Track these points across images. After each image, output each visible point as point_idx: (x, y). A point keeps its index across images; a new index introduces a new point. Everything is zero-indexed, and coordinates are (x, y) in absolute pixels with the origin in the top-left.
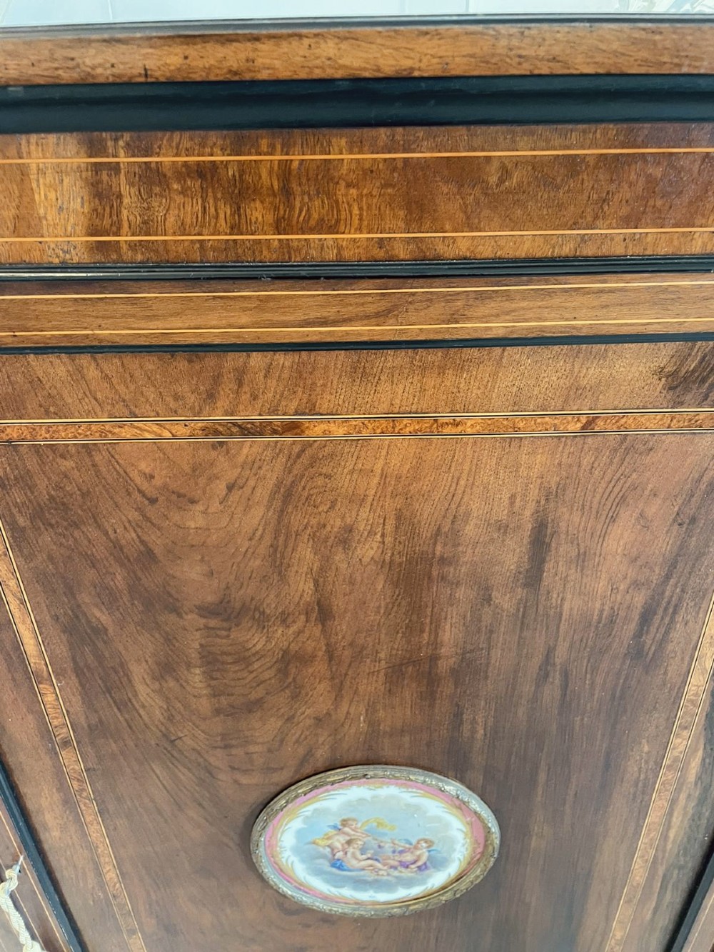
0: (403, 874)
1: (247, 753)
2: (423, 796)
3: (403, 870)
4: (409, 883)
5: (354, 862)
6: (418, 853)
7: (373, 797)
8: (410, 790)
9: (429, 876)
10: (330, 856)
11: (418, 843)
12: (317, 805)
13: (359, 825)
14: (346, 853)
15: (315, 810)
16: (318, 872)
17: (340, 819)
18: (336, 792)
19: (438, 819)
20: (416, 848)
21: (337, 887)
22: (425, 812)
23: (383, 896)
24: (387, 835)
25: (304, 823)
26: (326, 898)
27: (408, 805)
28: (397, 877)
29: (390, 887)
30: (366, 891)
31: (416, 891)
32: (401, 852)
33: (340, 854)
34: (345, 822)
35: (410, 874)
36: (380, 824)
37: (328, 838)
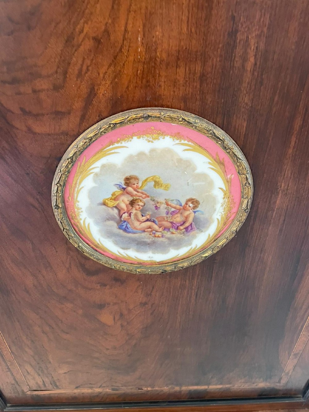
0: (174, 235)
1: (34, 91)
2: (194, 150)
3: (174, 230)
4: (178, 244)
5: (137, 224)
6: (187, 213)
7: (153, 151)
8: (183, 142)
9: (194, 237)
10: (118, 218)
11: (186, 204)
12: (104, 161)
13: (140, 184)
14: (130, 215)
15: (103, 166)
16: (110, 234)
17: (124, 177)
18: (119, 145)
19: (204, 176)
20: (185, 209)
21: (123, 249)
22: (194, 169)
23: (158, 257)
24: (162, 195)
25: (95, 181)
26: (117, 259)
27: (180, 160)
28: (169, 239)
29: (163, 248)
30: (145, 252)
31: (183, 251)
32: (173, 213)
33: (125, 216)
34: (128, 181)
35: (179, 235)
36: (157, 184)
37: (115, 198)
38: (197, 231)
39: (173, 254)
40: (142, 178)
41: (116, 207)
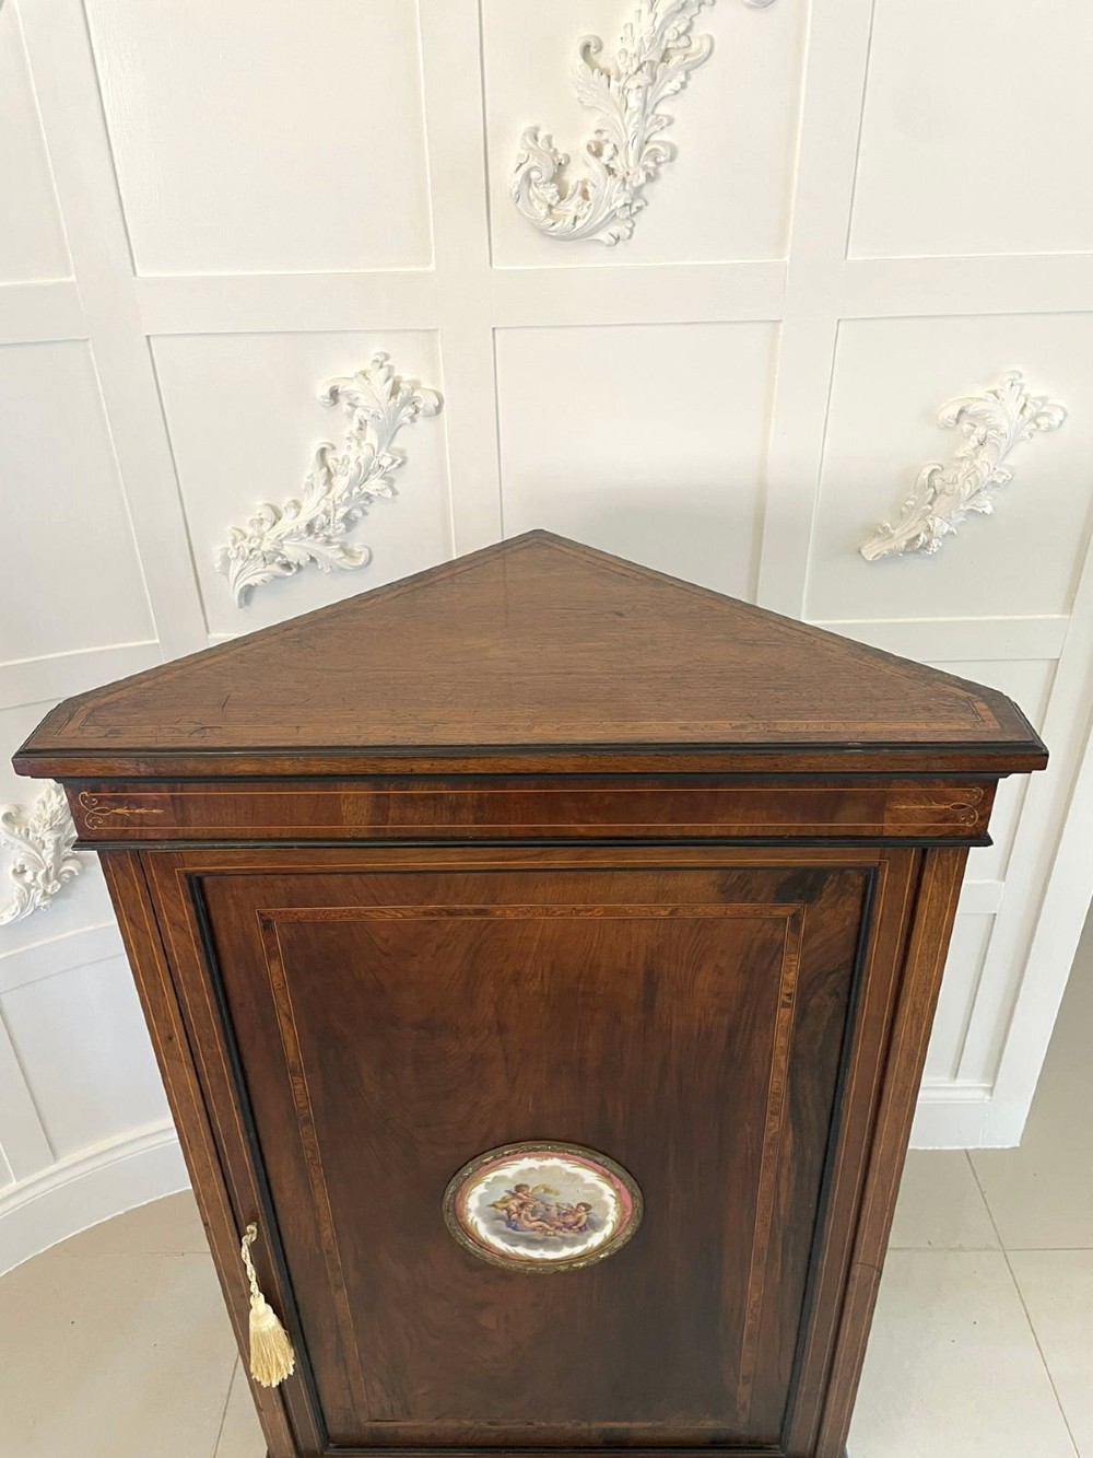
0: (567, 1234)
2: (580, 1166)
3: (567, 1230)
4: (572, 1243)
5: (526, 1223)
6: (579, 1215)
7: (542, 1168)
8: (569, 1162)
9: (589, 1236)
10: (507, 1217)
11: (578, 1207)
12: (496, 1174)
13: (530, 1190)
14: (520, 1215)
15: (495, 1177)
16: (497, 1232)
17: (514, 1186)
18: (511, 1163)
19: (593, 1186)
20: (577, 1211)
21: (512, 1245)
22: (583, 1180)
23: (551, 1255)
24: (553, 1200)
25: (486, 1188)
26: (504, 1256)
27: (568, 1174)
28: (562, 1237)
29: (556, 1246)
30: (536, 1249)
31: (578, 1250)
32: (565, 1214)
33: (514, 1216)
34: (519, 1188)
35: (573, 1235)
36: (547, 1190)
37: (504, 1201)
38: (591, 1231)
39: (566, 1252)
40: (532, 1185)
41: (505, 1208)
